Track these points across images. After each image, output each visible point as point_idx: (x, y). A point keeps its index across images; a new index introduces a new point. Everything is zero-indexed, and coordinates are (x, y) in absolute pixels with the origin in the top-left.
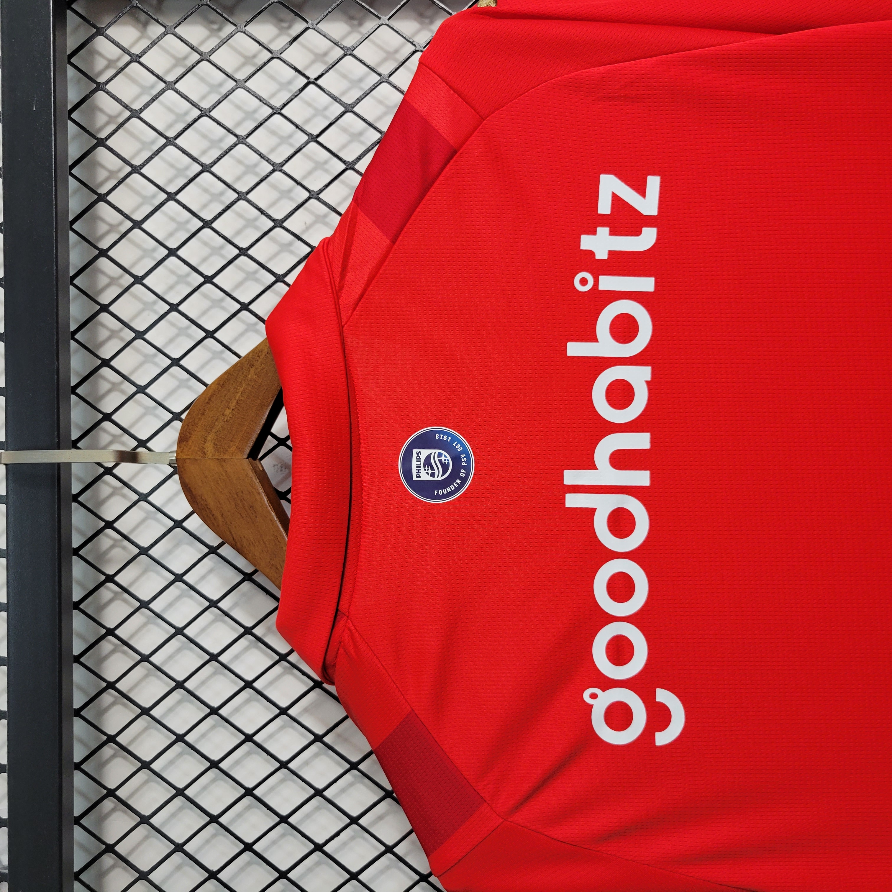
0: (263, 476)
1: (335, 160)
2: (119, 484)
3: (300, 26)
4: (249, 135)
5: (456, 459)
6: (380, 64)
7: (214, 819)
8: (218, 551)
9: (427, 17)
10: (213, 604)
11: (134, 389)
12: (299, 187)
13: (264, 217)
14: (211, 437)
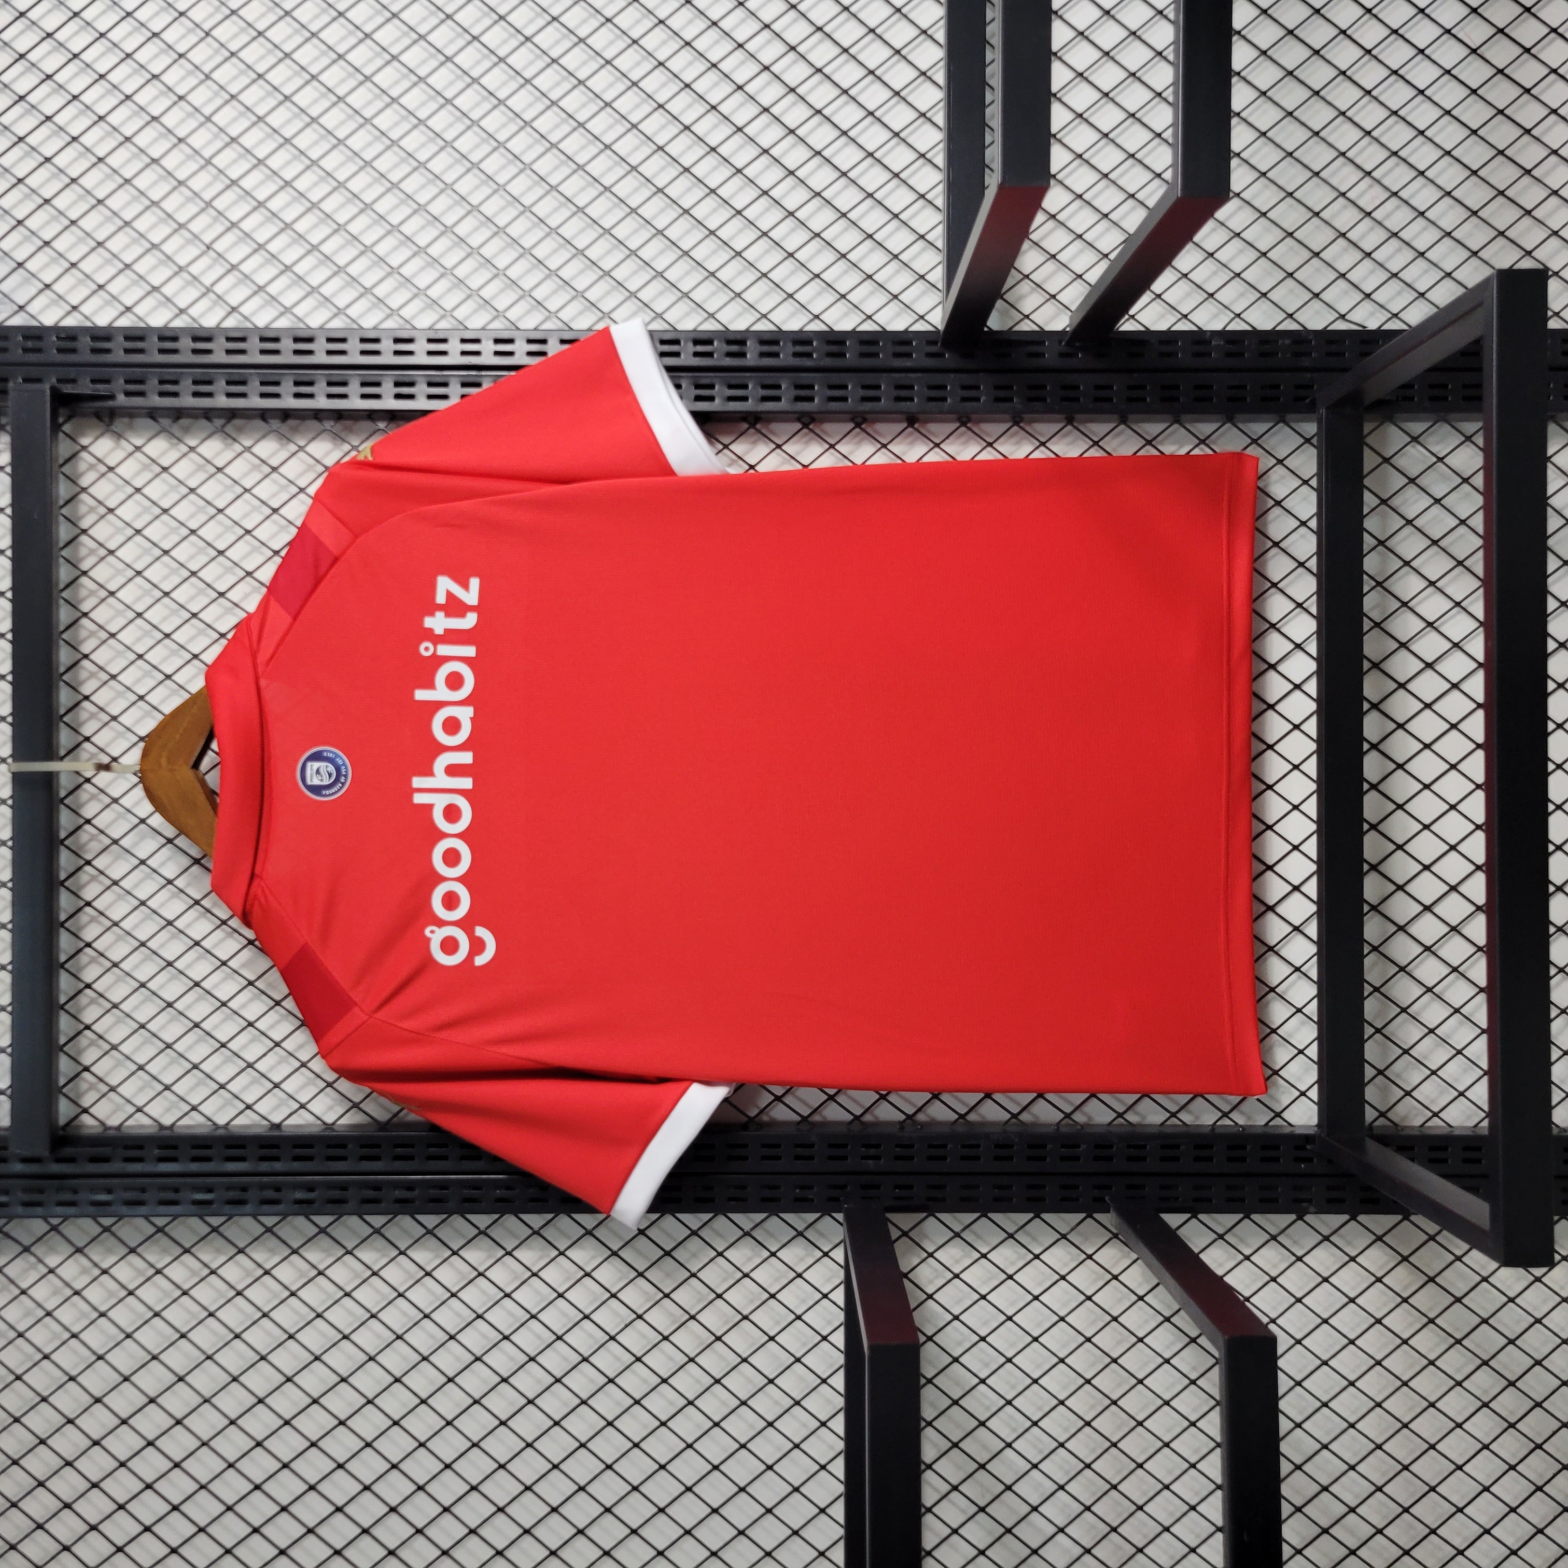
0: (203, 783)
2: (96, 791)
4: (199, 528)
5: (338, 769)
7: (169, 1046)
8: (174, 841)
10: (170, 882)
11: (109, 718)
13: (210, 590)
14: (165, 754)
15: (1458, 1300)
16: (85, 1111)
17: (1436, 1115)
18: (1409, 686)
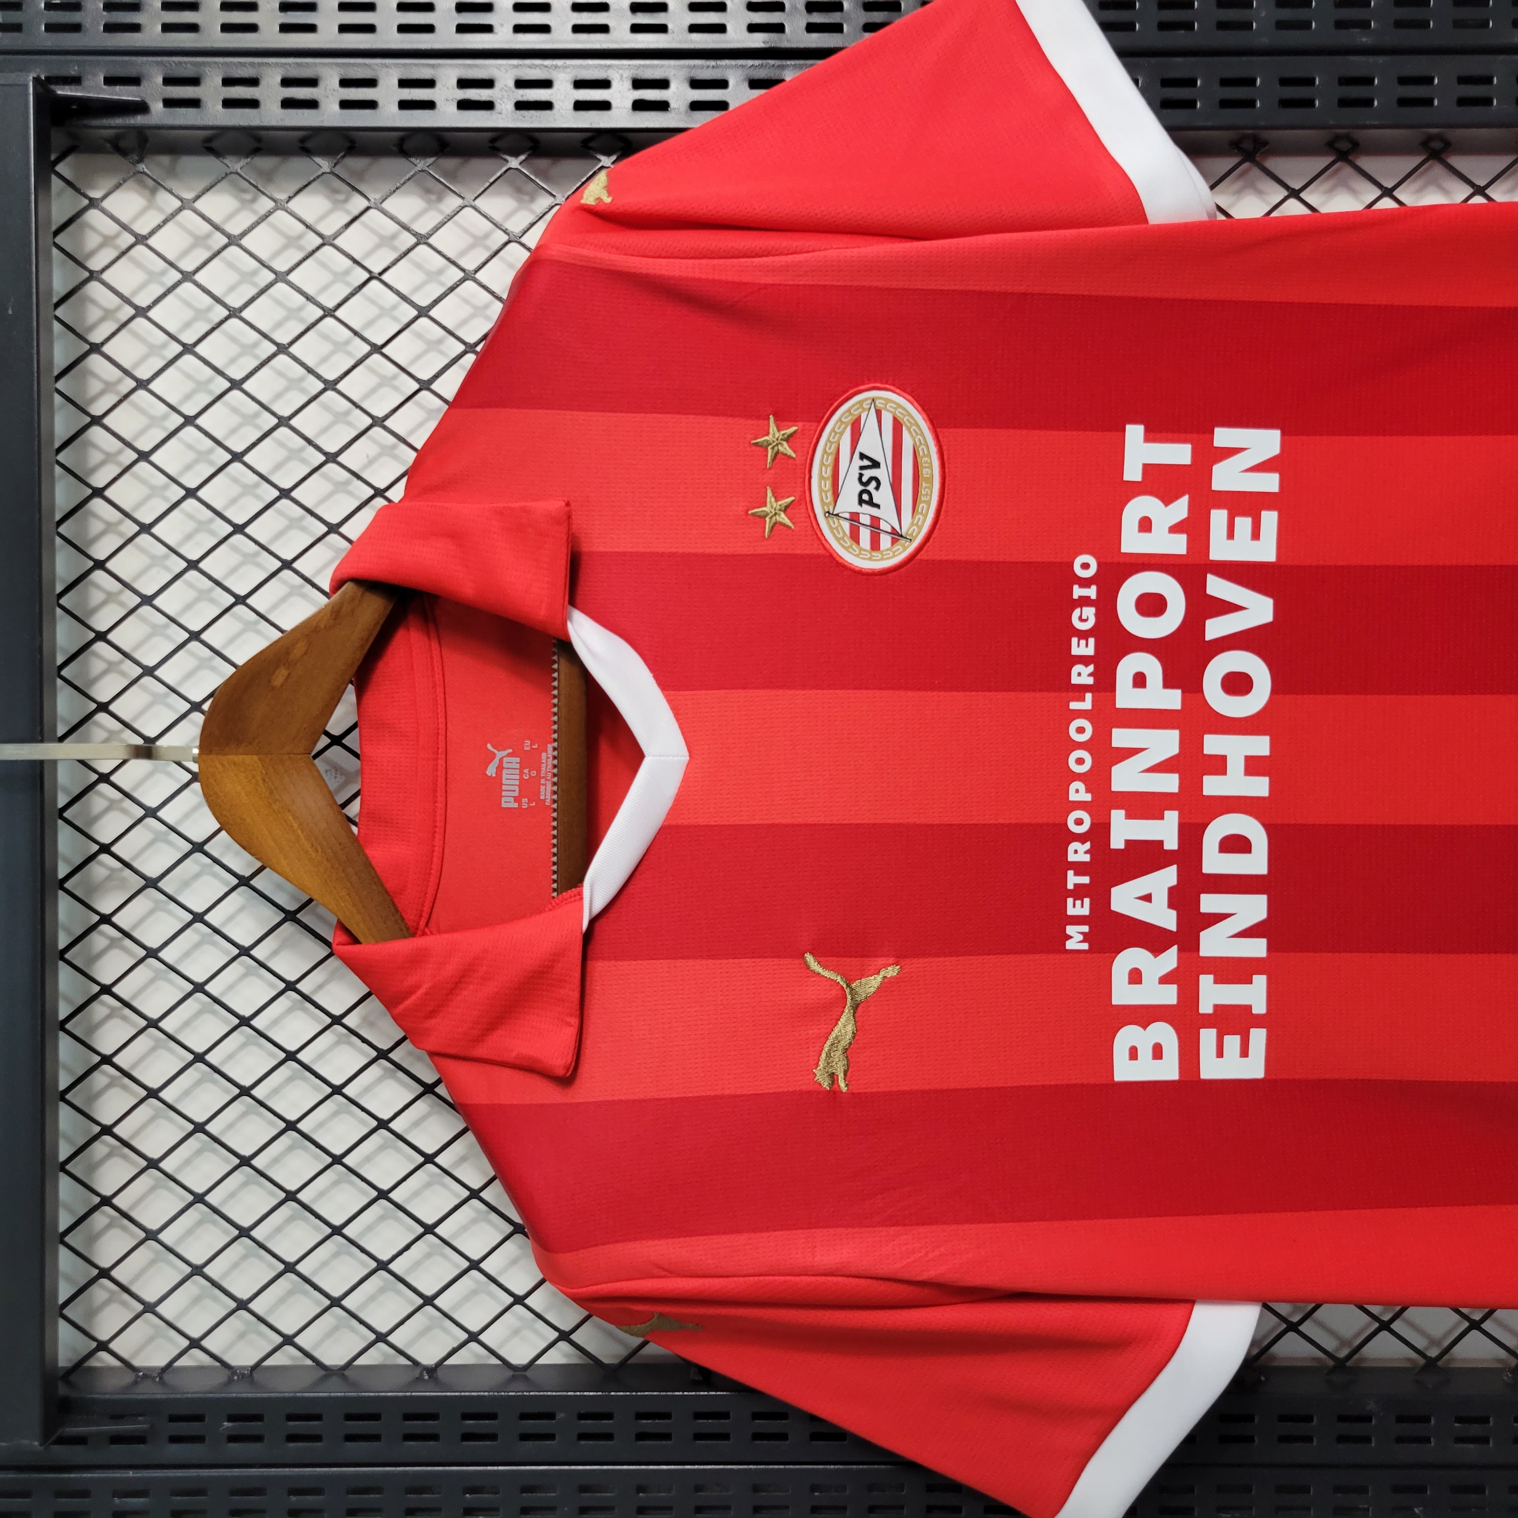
1: (404, 376)
2: (118, 795)
3: (359, 203)
4: (292, 343)
6: (463, 253)
7: (244, 1232)
8: (251, 882)
9: (527, 194)
11: (140, 671)
12: (358, 411)
13: (311, 449)
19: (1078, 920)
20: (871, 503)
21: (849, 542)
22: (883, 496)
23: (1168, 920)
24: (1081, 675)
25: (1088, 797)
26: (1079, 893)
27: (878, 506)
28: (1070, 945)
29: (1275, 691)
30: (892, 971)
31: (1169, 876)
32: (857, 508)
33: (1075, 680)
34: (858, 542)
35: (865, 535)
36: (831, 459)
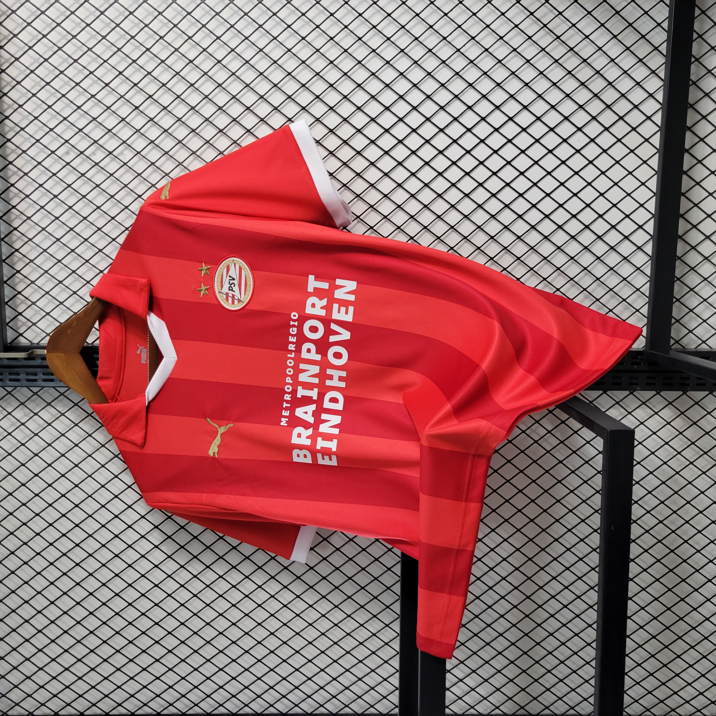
15: (707, 433)
16: (21, 335)
17: (704, 342)
18: (708, 118)
19: (285, 417)
20: (232, 290)
21: (225, 301)
22: (236, 288)
23: (311, 420)
24: (292, 347)
25: (292, 382)
26: (286, 409)
27: (234, 291)
28: (282, 424)
29: (349, 359)
30: (232, 425)
31: (313, 407)
32: (228, 291)
33: (290, 348)
34: (228, 301)
35: (230, 299)
36: (221, 276)
